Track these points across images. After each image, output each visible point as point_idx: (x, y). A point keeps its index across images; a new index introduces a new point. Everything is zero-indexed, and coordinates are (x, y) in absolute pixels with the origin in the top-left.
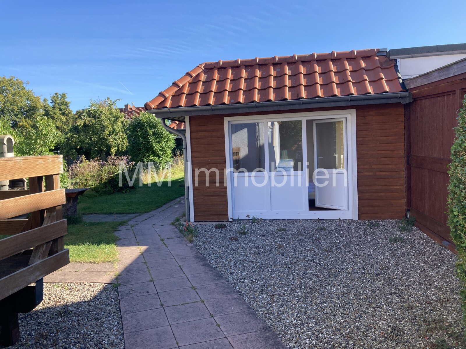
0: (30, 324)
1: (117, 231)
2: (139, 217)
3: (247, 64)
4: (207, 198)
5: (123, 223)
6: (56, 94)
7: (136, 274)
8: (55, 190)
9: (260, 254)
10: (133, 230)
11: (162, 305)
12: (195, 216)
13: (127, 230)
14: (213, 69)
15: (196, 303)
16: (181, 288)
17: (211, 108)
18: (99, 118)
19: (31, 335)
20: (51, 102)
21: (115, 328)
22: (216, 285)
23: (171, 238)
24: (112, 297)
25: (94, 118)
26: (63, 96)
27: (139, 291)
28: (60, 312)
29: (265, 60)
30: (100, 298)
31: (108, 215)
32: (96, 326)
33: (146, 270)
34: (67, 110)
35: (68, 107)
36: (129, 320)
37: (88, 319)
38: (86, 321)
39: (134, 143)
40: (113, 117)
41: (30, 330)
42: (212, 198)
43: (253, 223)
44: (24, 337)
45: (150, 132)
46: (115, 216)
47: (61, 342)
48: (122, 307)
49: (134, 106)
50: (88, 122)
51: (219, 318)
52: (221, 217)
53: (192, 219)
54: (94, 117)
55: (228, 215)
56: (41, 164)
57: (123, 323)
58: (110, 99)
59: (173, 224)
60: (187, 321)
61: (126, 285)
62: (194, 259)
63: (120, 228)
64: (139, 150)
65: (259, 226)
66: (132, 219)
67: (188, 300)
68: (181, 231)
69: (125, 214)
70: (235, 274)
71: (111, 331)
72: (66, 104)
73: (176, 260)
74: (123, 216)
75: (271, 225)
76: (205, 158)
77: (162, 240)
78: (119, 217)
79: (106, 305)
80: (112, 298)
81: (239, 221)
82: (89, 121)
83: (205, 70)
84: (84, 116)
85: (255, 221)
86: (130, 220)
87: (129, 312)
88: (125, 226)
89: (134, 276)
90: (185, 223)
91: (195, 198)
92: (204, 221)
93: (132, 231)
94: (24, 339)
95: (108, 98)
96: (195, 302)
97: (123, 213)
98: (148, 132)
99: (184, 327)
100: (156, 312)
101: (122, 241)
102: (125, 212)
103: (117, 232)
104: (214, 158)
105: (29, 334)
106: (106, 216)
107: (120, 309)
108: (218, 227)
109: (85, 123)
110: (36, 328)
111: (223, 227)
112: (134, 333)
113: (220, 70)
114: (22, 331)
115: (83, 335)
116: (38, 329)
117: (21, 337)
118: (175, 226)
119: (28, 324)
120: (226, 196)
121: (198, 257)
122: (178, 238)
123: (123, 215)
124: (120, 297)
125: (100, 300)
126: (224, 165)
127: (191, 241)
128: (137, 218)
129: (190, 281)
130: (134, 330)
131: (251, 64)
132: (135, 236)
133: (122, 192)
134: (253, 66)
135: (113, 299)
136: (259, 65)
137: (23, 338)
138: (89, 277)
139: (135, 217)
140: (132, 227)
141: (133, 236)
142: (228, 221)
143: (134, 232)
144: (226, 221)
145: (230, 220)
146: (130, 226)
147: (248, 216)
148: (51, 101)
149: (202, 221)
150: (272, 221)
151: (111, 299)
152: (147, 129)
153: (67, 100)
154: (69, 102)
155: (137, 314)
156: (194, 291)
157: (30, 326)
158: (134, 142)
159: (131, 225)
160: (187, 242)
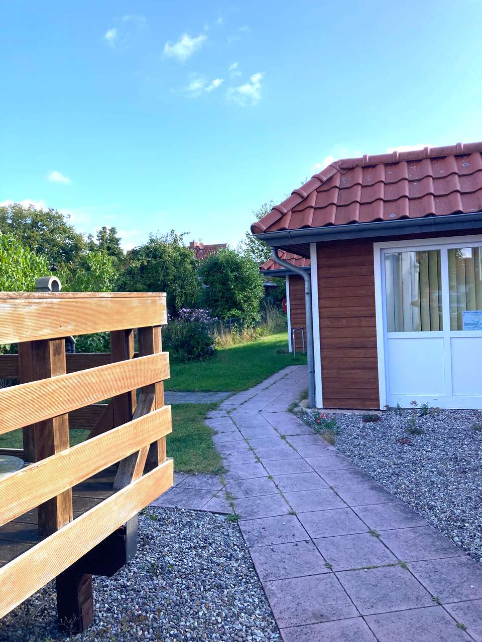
0: (107, 586)
1: (208, 418)
2: (234, 397)
3: (411, 158)
4: (343, 372)
5: (214, 407)
6: (104, 228)
7: (260, 499)
8: (155, 355)
9: (466, 472)
10: (230, 418)
11: (330, 567)
12: (324, 399)
13: (222, 417)
14: (354, 168)
15: (392, 568)
16: (351, 533)
17: (356, 227)
18: (160, 258)
19: (111, 613)
20: (97, 240)
21: (258, 612)
22: (414, 530)
23: (297, 435)
24: (235, 543)
25: (154, 259)
26: (113, 231)
27: (278, 533)
28: (153, 565)
29: (442, 149)
30: (214, 542)
31: (188, 393)
32: (222, 603)
33: (276, 491)
34: (117, 250)
35: (118, 244)
36: (279, 595)
37: (204, 587)
38: (202, 590)
39: (209, 292)
40: (180, 255)
41: (110, 601)
42: (352, 371)
43: (422, 415)
44: (100, 615)
45: (232, 275)
46: (199, 394)
47: (168, 635)
48: (256, 564)
49: (202, 244)
50: (145, 263)
51: (454, 609)
52: (367, 403)
53: (320, 403)
54: (155, 257)
55: (378, 400)
56: (136, 307)
57: (270, 601)
58: (174, 233)
59: (290, 411)
60: (393, 609)
61: (250, 518)
62: (349, 475)
63: (211, 414)
64: (216, 301)
65: (435, 420)
66: (225, 399)
67: (375, 560)
68: (308, 423)
69: (212, 393)
70: (438, 509)
71: (253, 617)
72: (117, 241)
73: (320, 476)
74: (210, 395)
75: (456, 419)
76: (341, 309)
77: (283, 437)
78: (205, 397)
79: (226, 557)
80: (234, 545)
81: (399, 410)
82: (148, 262)
83: (342, 171)
84: (142, 255)
85: (425, 411)
86: (222, 402)
87: (273, 578)
88: (218, 412)
89: (258, 502)
90: (309, 411)
91: (324, 372)
92: (339, 409)
93: (230, 420)
94: (100, 620)
95: (172, 232)
96: (389, 566)
97: (209, 391)
98: (229, 276)
99: (393, 624)
100: (325, 581)
101: (219, 435)
102: (210, 388)
103: (208, 420)
104: (357, 308)
105: (108, 610)
106: (185, 394)
107: (254, 568)
108: (367, 419)
109: (142, 263)
110: (119, 597)
111: (376, 419)
112: (299, 629)
113: (365, 169)
114: (97, 601)
115: (204, 622)
116: (122, 598)
117: (95, 616)
118: (295, 414)
119: (103, 587)
120: (376, 369)
121: (357, 473)
122: (308, 436)
123: (210, 393)
124: (247, 543)
125: (214, 545)
126: (373, 319)
127: (332, 443)
128: (231, 398)
129: (361, 519)
130: (295, 621)
131: (417, 158)
132: (238, 428)
133: (199, 360)
134: (421, 160)
135: (237, 546)
136: (430, 158)
137: (98, 616)
138: (185, 498)
139: (228, 398)
140: (228, 412)
141: (234, 428)
142: (379, 410)
143: (233, 421)
144: (376, 410)
145: (382, 407)
146: (225, 412)
147: (414, 403)
148: (98, 238)
149: (336, 409)
150: (455, 411)
151: (232, 545)
152: (227, 271)
153: (117, 236)
154: (120, 239)
155: (289, 583)
156: (377, 539)
157: (109, 592)
158: (209, 290)
159: (226, 410)
160: (326, 442)
